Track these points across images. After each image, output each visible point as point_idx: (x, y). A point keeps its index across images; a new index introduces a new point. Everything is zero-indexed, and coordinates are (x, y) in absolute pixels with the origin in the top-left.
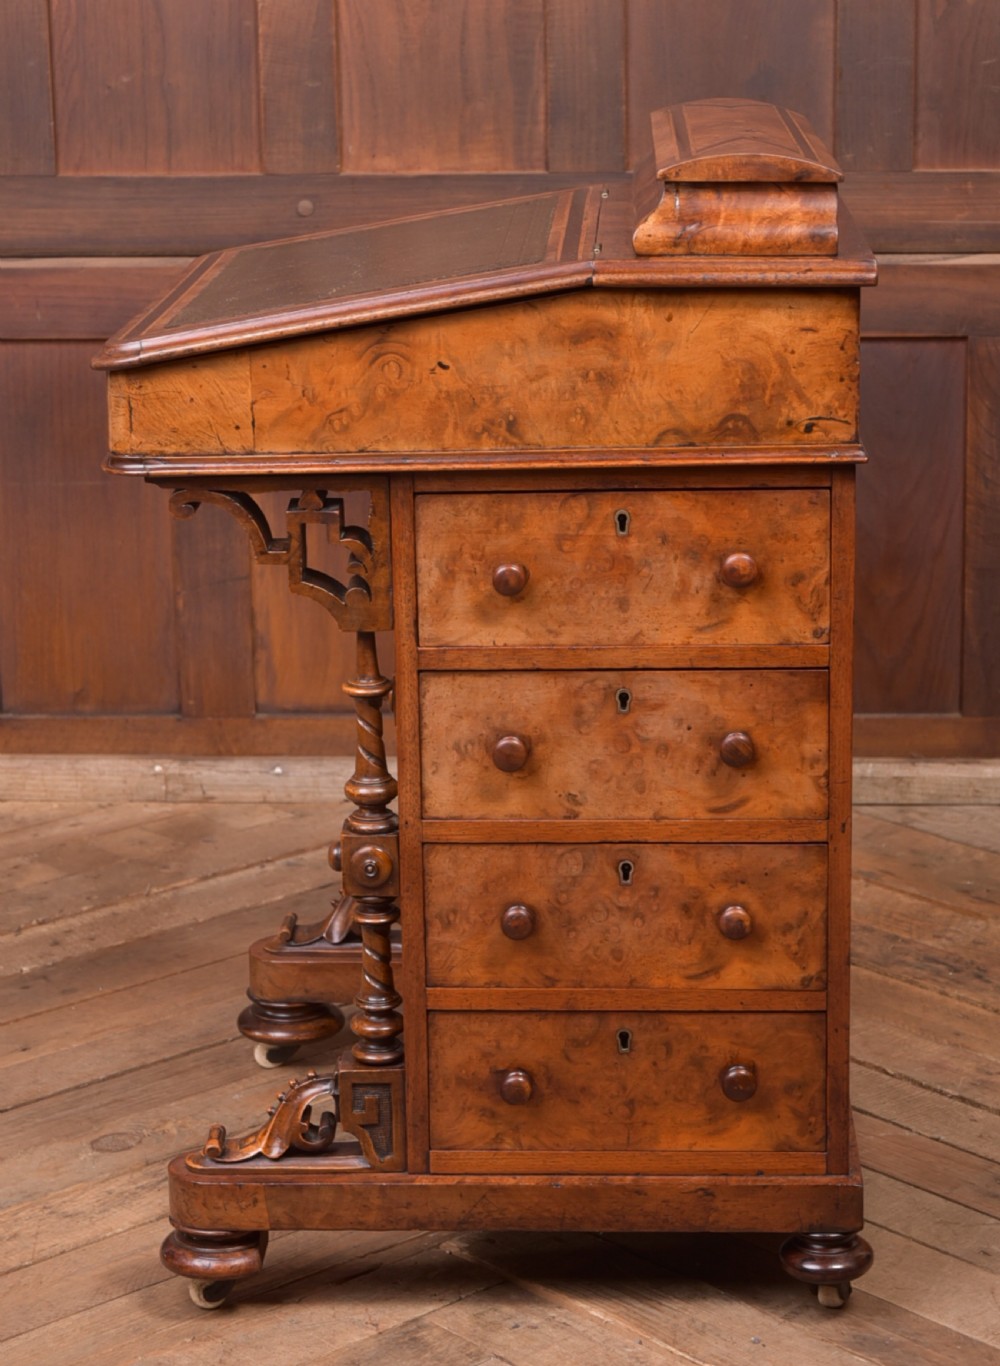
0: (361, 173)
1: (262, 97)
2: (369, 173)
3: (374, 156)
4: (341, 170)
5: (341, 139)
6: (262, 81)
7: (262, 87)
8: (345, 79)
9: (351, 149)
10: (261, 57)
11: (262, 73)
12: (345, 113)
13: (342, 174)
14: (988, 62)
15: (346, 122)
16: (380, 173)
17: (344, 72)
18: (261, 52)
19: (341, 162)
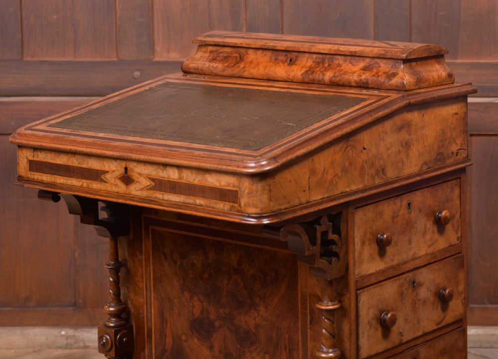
0: (163, 60)
1: (118, 25)
2: (167, 60)
3: (169, 52)
4: (153, 58)
5: (154, 45)
6: (118, 18)
7: (118, 21)
8: (155, 18)
9: (158, 49)
10: (117, 8)
11: (118, 15)
12: (156, 33)
13: (154, 60)
14: (442, 13)
15: (156, 37)
16: (171, 60)
17: (155, 15)
18: (117, 5)
19: (153, 54)
